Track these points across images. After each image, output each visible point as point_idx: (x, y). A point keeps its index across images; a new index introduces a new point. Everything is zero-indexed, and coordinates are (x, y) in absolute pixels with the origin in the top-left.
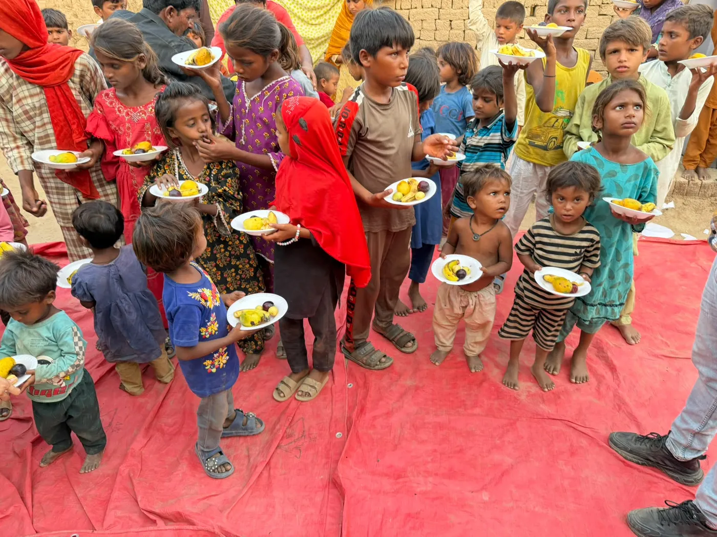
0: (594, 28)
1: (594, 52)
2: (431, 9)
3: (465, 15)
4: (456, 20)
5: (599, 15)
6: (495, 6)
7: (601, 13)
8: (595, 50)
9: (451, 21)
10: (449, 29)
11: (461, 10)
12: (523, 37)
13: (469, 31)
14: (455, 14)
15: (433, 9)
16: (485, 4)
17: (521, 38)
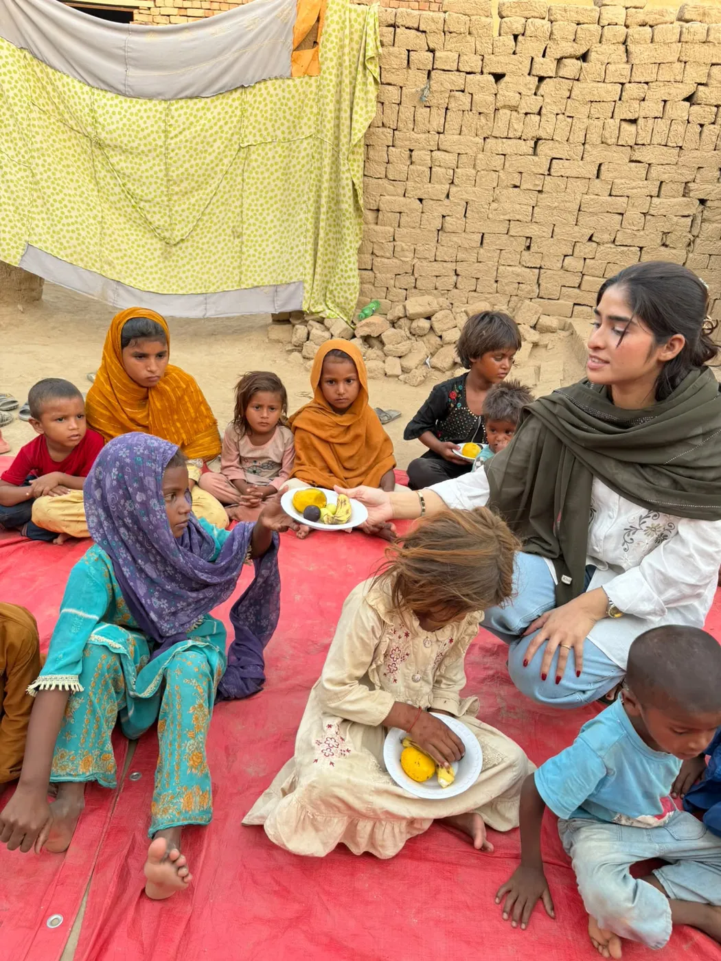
0: (623, 181)
1: (620, 217)
2: (381, 130)
3: (432, 143)
4: (420, 150)
5: (632, 161)
6: (479, 133)
7: (634, 158)
8: (622, 214)
9: (411, 151)
10: (409, 163)
11: (427, 135)
12: (518, 184)
13: (438, 168)
14: (417, 141)
15: (384, 129)
16: (464, 128)
17: (516, 187)
